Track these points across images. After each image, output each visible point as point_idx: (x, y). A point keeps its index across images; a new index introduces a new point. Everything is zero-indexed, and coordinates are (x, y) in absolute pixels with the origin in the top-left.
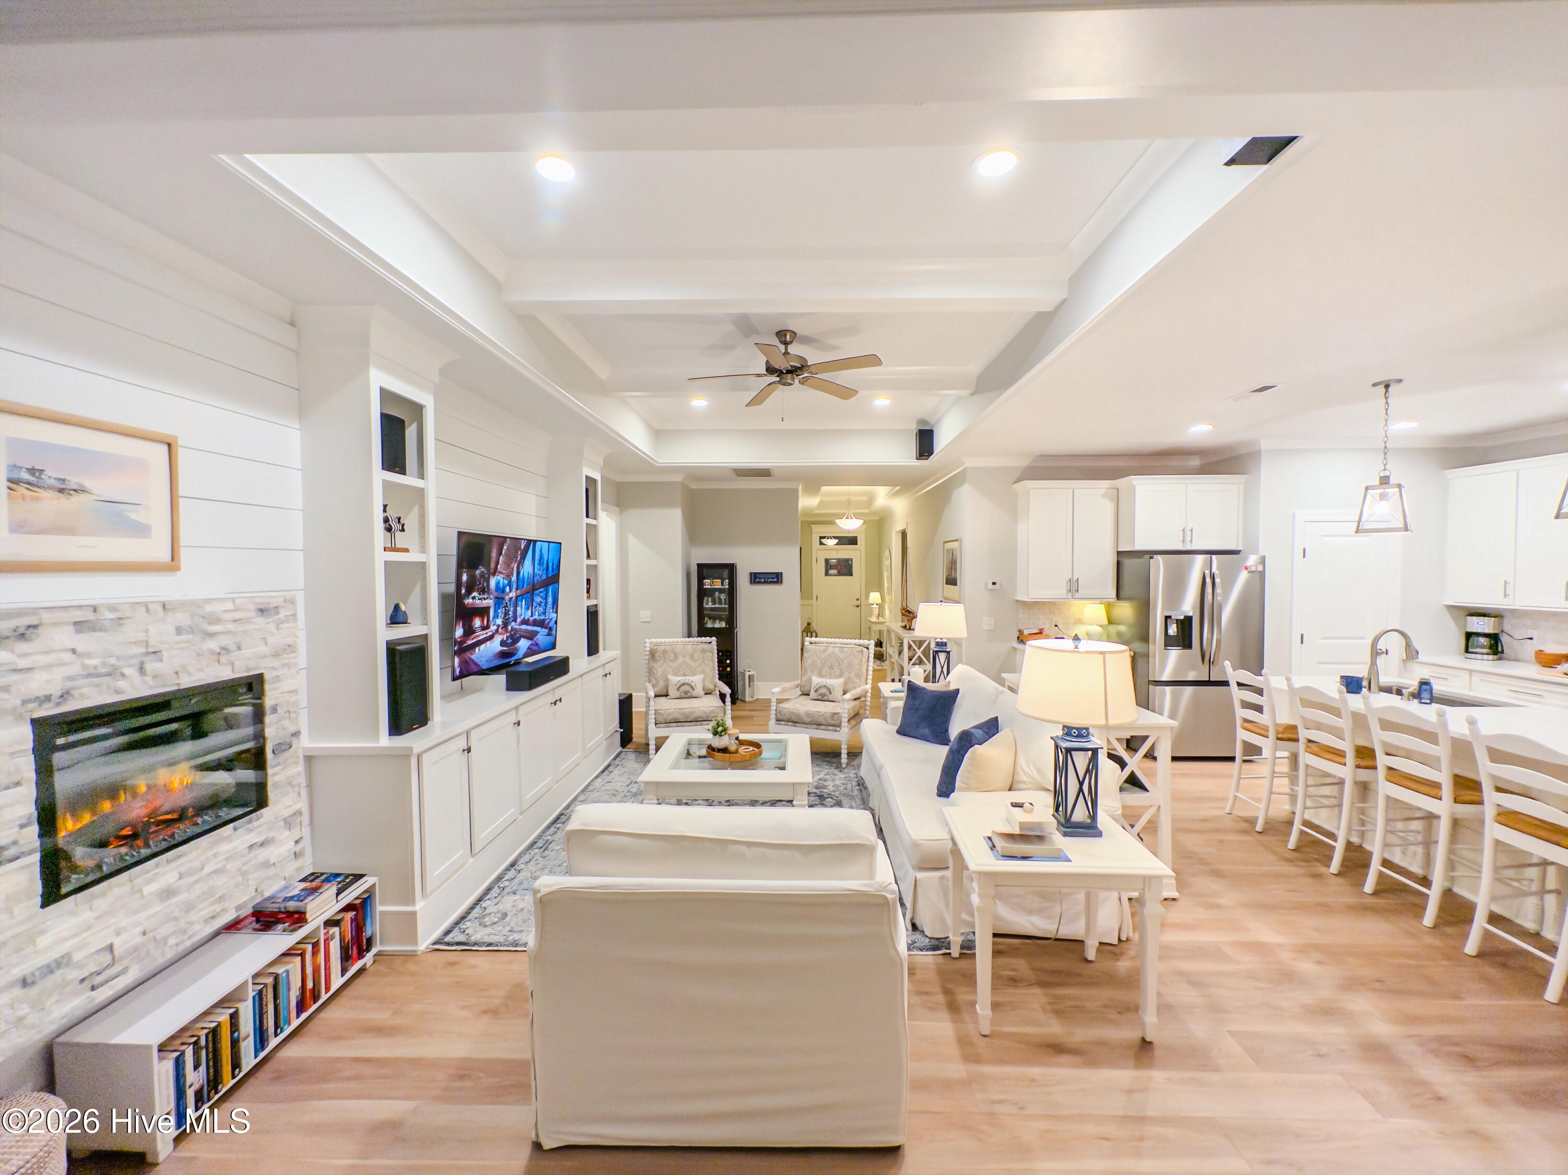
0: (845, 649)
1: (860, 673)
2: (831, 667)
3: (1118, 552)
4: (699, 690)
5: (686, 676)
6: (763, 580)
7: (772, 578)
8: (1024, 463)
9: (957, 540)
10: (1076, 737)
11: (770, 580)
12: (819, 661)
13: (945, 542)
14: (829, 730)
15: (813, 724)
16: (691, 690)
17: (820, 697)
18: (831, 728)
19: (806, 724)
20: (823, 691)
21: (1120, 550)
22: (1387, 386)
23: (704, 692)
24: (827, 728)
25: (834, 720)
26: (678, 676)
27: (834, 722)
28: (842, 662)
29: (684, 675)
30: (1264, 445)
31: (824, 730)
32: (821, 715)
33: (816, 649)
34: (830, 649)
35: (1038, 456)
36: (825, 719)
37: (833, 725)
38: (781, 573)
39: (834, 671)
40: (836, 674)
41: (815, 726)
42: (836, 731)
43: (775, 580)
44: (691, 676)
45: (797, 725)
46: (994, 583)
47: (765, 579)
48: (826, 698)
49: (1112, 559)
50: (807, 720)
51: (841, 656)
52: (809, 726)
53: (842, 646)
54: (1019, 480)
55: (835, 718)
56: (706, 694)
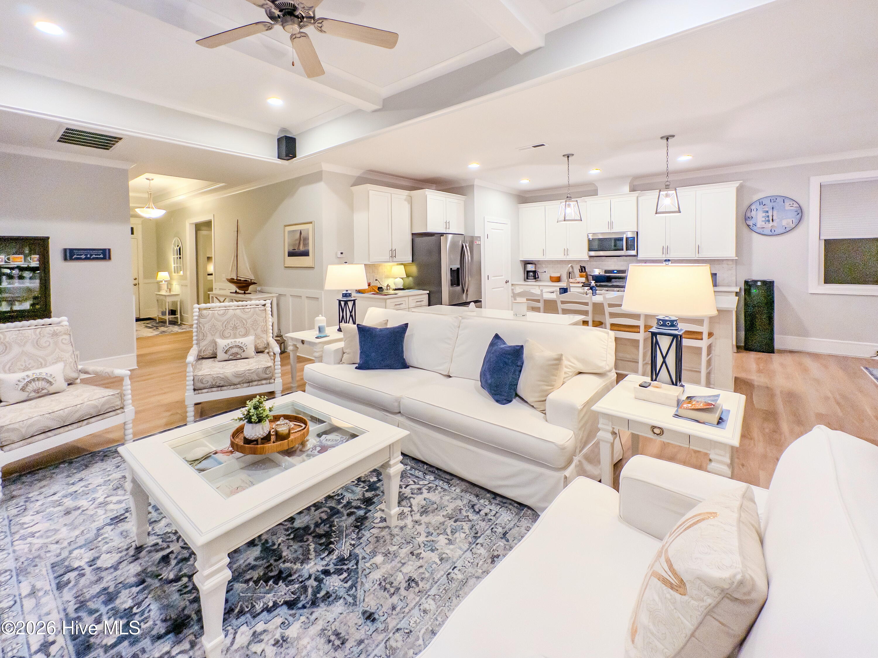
0: (247, 310)
1: (265, 329)
2: (235, 328)
3: (412, 234)
4: (60, 383)
5: (29, 369)
6: (83, 257)
7: (95, 255)
8: (357, 173)
9: (311, 223)
10: (670, 326)
11: (94, 256)
12: (220, 324)
13: (285, 226)
14: (263, 384)
15: (243, 383)
16: (47, 385)
17: (231, 357)
18: (264, 382)
19: (235, 385)
20: (235, 350)
21: (413, 232)
22: (568, 157)
23: (66, 384)
24: (260, 383)
25: (267, 374)
26: (14, 372)
27: (266, 376)
28: (247, 322)
29: (26, 369)
30: (477, 182)
31: (256, 385)
32: (252, 373)
33: (213, 314)
34: (231, 312)
35: (369, 171)
36: (257, 375)
37: (265, 379)
38: (109, 250)
39: (239, 330)
40: (240, 333)
41: (245, 385)
42: (270, 383)
43: (101, 256)
44: (38, 368)
45: (224, 388)
46: (342, 253)
47: (86, 255)
48: (239, 356)
49: (410, 238)
50: (236, 381)
51: (245, 316)
52: (239, 386)
53: (243, 307)
54: (354, 185)
55: (268, 372)
56: (69, 384)
